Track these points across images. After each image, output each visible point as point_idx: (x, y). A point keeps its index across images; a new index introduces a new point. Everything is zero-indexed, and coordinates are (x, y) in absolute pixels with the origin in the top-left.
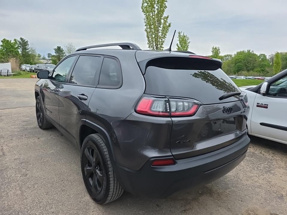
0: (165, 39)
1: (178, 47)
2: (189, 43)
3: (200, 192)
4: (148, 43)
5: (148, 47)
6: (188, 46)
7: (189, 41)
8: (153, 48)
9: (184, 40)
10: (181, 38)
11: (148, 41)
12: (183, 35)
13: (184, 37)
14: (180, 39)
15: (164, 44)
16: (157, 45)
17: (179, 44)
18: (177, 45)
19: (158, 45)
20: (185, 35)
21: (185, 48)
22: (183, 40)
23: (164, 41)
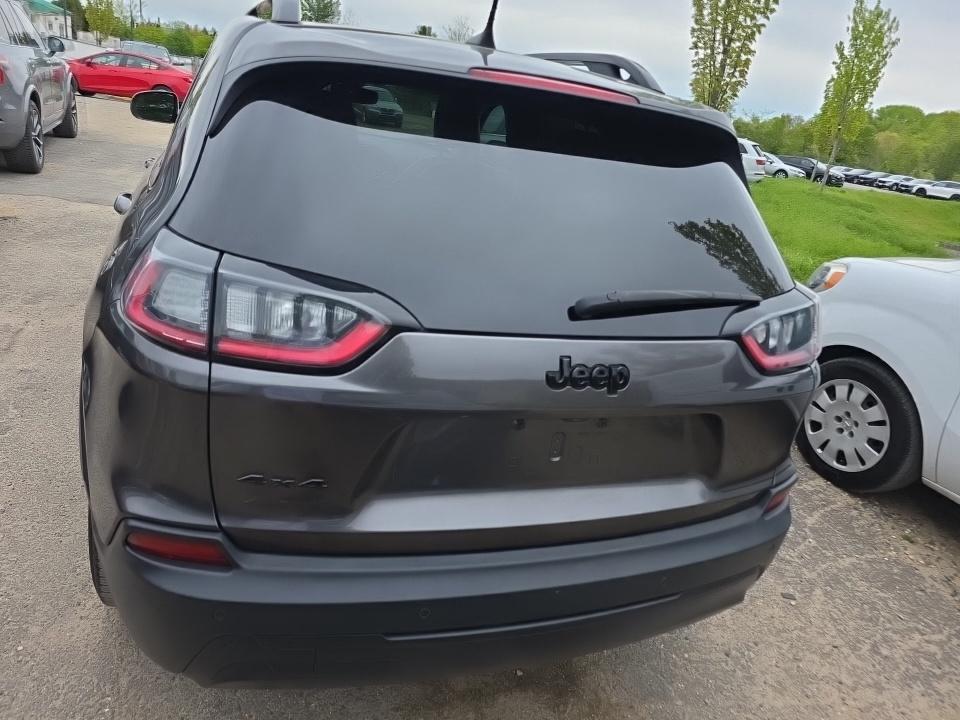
0: (768, 18)
1: (842, 55)
2: (894, 44)
3: (519, 673)
4: (693, 30)
5: (692, 45)
6: (885, 57)
7: (894, 37)
8: (712, 48)
9: (872, 29)
10: (863, 18)
11: (697, 22)
12: (877, 7)
13: (879, 15)
14: (857, 26)
15: (757, 36)
16: (728, 38)
17: (847, 45)
18: (838, 49)
19: (731, 40)
20: (884, 8)
21: (870, 62)
22: (869, 29)
23: (763, 25)
